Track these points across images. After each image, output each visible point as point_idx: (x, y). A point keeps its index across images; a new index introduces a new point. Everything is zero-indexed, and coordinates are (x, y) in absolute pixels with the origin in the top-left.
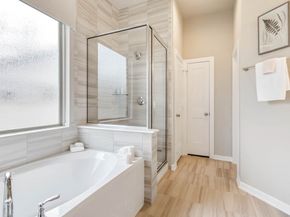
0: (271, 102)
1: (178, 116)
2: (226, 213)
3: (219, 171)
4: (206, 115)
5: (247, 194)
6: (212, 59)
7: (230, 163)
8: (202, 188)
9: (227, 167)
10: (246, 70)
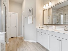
0: (30, 24)
1: (9, 27)
2: (24, 47)
3: (20, 39)
4: (16, 27)
5: (26, 41)
6: (17, 13)
7: (21, 37)
8: (18, 44)
9: (21, 38)
10: (26, 17)
